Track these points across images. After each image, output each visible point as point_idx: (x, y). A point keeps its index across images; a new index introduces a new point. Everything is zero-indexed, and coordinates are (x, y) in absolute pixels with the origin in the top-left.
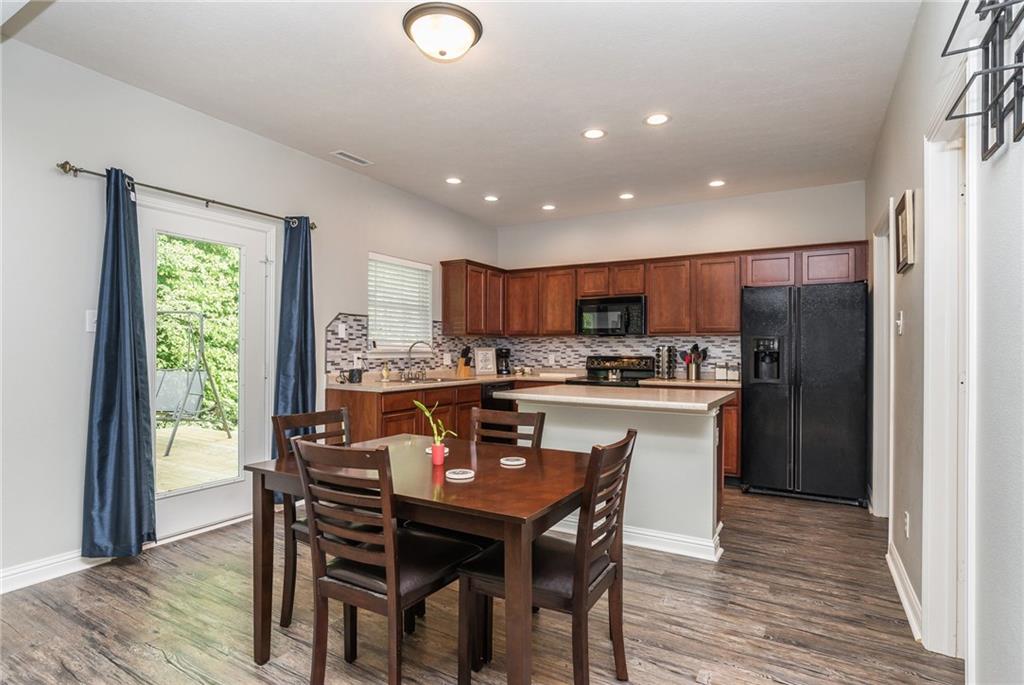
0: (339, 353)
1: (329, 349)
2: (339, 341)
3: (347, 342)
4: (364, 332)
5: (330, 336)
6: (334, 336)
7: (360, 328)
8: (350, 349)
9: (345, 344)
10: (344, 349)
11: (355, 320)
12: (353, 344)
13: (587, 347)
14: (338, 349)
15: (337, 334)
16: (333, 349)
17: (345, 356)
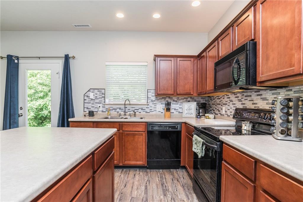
0: (90, 104)
1: (86, 103)
2: (90, 100)
3: (94, 100)
4: (103, 96)
5: (86, 98)
6: (88, 98)
7: (101, 94)
8: (96, 103)
9: (94, 101)
10: (93, 103)
11: (98, 91)
12: (97, 101)
13: (240, 101)
14: (90, 103)
15: (89, 97)
16: (87, 103)
17: (93, 105)
